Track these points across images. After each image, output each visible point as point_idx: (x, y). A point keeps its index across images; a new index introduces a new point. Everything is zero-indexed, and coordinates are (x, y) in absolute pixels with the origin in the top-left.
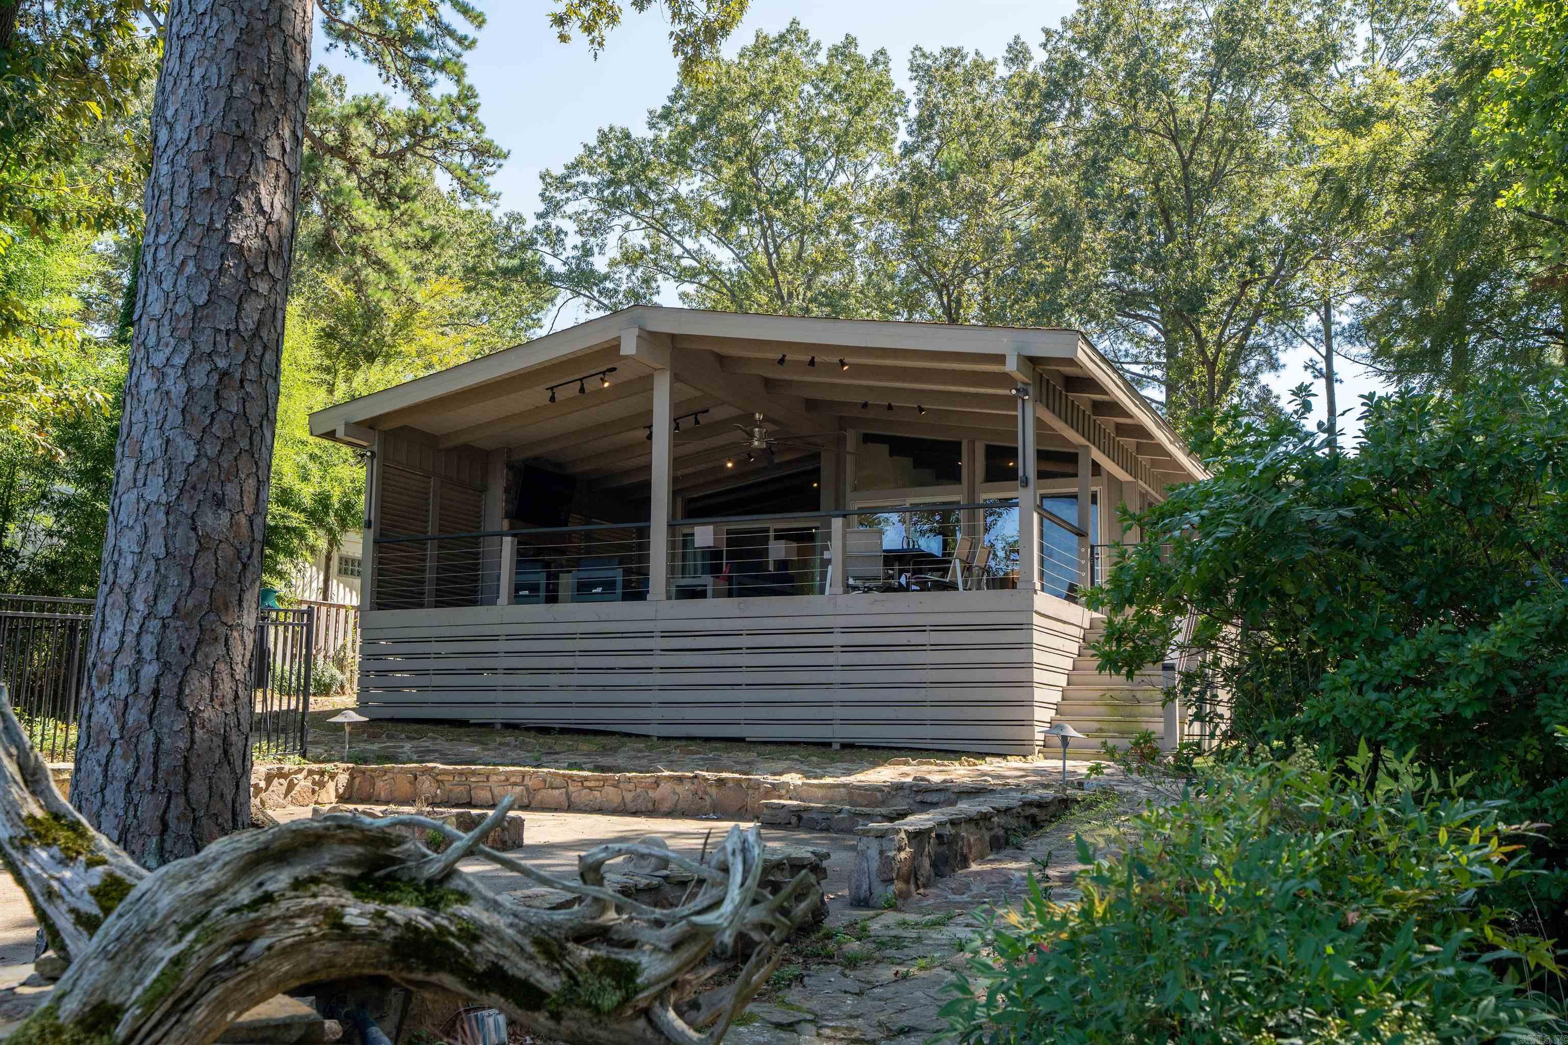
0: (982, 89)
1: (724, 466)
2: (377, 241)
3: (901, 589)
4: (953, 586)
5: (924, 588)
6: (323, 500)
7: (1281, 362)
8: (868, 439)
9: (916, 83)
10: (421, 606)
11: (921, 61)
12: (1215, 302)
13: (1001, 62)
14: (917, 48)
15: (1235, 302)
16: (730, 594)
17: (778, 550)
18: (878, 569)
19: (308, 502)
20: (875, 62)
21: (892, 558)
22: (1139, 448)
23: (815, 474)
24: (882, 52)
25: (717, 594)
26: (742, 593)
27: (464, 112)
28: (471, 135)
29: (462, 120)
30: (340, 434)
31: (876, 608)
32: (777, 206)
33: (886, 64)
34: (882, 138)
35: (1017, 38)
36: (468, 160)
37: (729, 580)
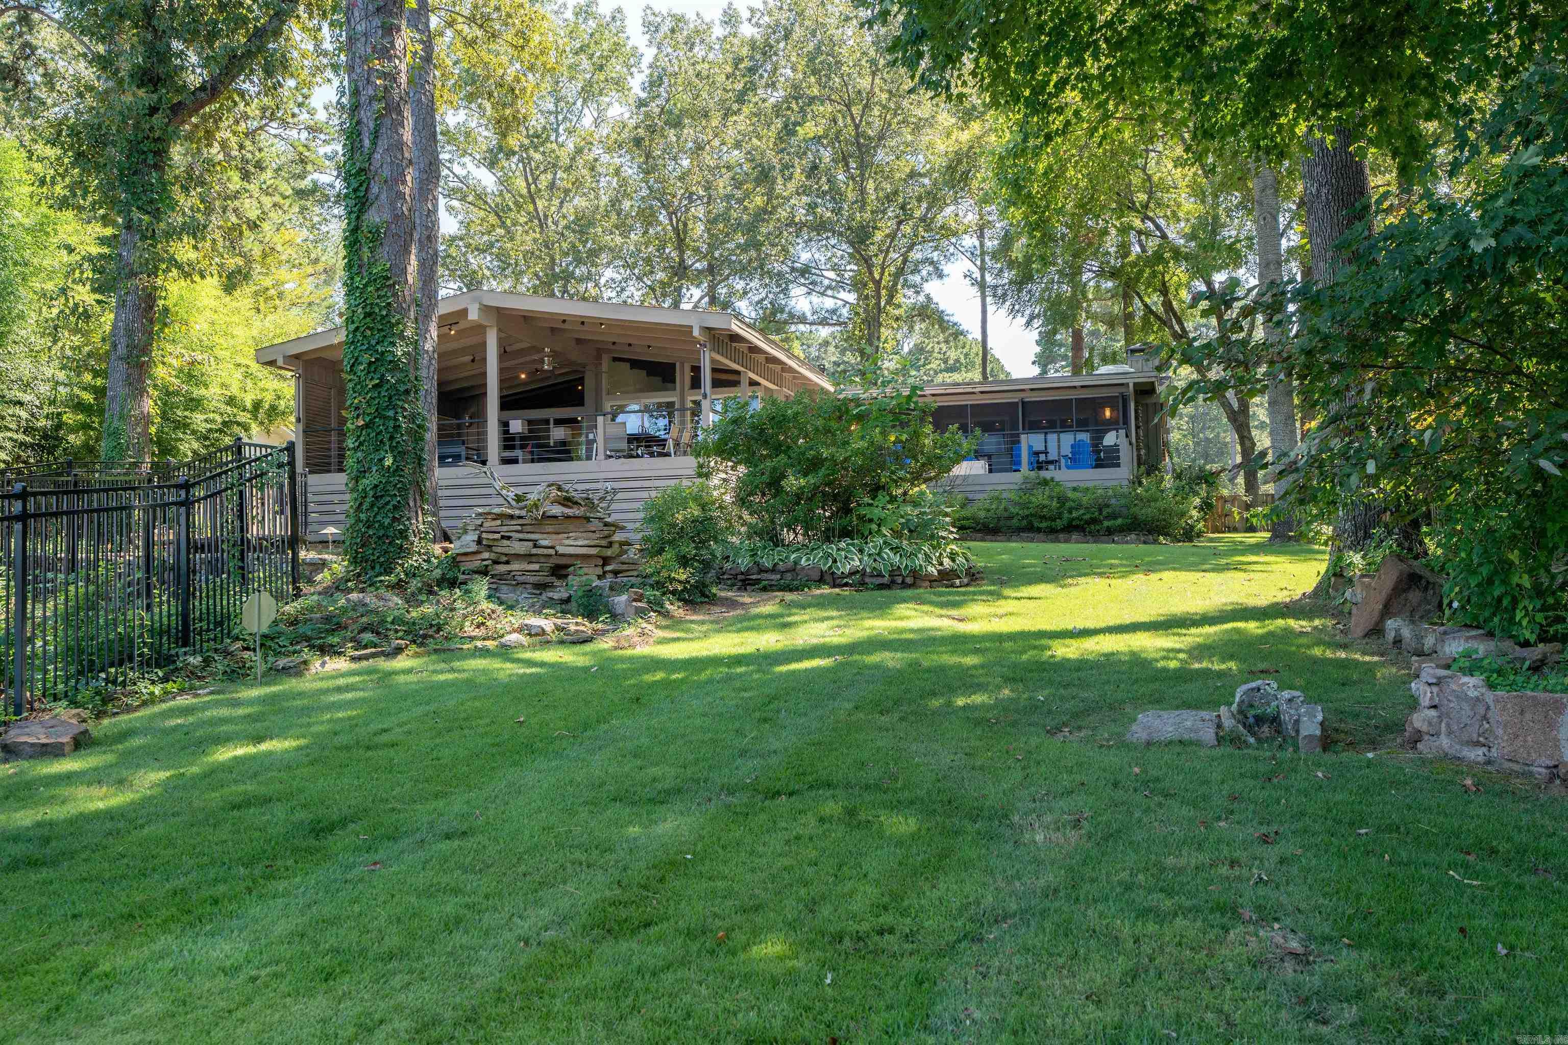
0: (699, 51)
1: (518, 377)
2: (247, 206)
3: (638, 456)
4: (668, 455)
5: (652, 455)
6: (257, 405)
7: (945, 272)
8: (615, 359)
9: (648, 36)
10: (329, 471)
11: (651, 18)
12: (879, 236)
13: (717, 22)
14: (648, 7)
15: (892, 236)
16: (533, 461)
17: (558, 433)
18: (624, 445)
19: (249, 405)
20: (613, 18)
21: (634, 439)
22: (783, 370)
23: (581, 381)
24: (619, 10)
25: (525, 462)
26: (541, 460)
27: (300, 99)
28: (307, 116)
29: (300, 105)
30: (280, 362)
31: (626, 467)
32: (536, 149)
33: (622, 20)
34: (619, 84)
35: (731, 4)
36: (304, 135)
37: (532, 453)
